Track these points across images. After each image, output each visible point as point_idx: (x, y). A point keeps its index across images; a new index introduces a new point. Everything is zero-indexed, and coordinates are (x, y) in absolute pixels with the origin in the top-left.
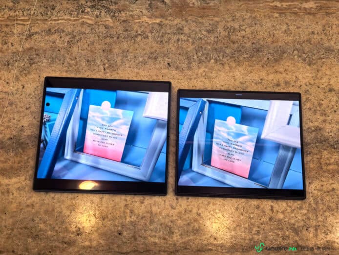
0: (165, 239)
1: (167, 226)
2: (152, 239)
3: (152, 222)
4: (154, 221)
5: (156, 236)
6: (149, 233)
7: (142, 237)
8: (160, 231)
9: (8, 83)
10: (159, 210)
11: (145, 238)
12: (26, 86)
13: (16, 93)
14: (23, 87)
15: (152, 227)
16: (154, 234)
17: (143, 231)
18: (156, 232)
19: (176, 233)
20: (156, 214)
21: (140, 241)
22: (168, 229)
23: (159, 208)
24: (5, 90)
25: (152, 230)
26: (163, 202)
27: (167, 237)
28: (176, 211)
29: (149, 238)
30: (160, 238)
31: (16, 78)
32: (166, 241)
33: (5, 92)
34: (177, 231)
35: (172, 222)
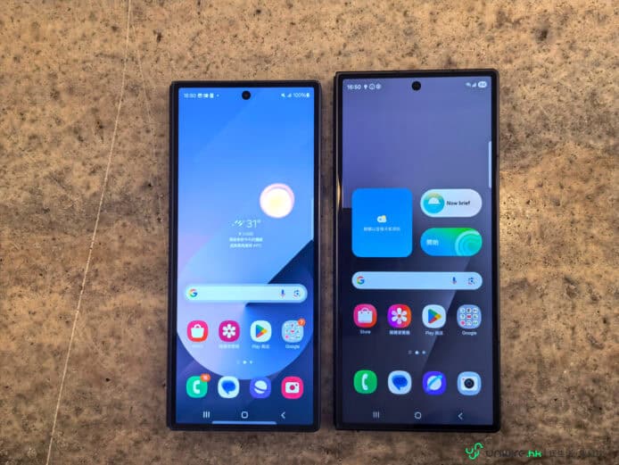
0: (580, 426)
1: (584, 393)
2: (549, 430)
3: (544, 385)
4: (549, 382)
5: (556, 421)
6: (537, 413)
7: (521, 425)
8: (567, 408)
9: (114, 29)
10: (559, 354)
11: (529, 426)
12: (165, 34)
13: (143, 57)
14: (159, 37)
15: (545, 398)
16: (551, 415)
17: (523, 410)
18: (556, 409)
19: (608, 409)
20: (553, 364)
21: (518, 435)
22: (588, 399)
23: (559, 349)
24: (109, 49)
25: (545, 406)
26: (570, 332)
27: (586, 421)
28: (605, 353)
29: (540, 425)
30: (567, 423)
31: (135, 13)
32: (582, 431)
33: (113, 57)
34: (610, 404)
35: (594, 381)
